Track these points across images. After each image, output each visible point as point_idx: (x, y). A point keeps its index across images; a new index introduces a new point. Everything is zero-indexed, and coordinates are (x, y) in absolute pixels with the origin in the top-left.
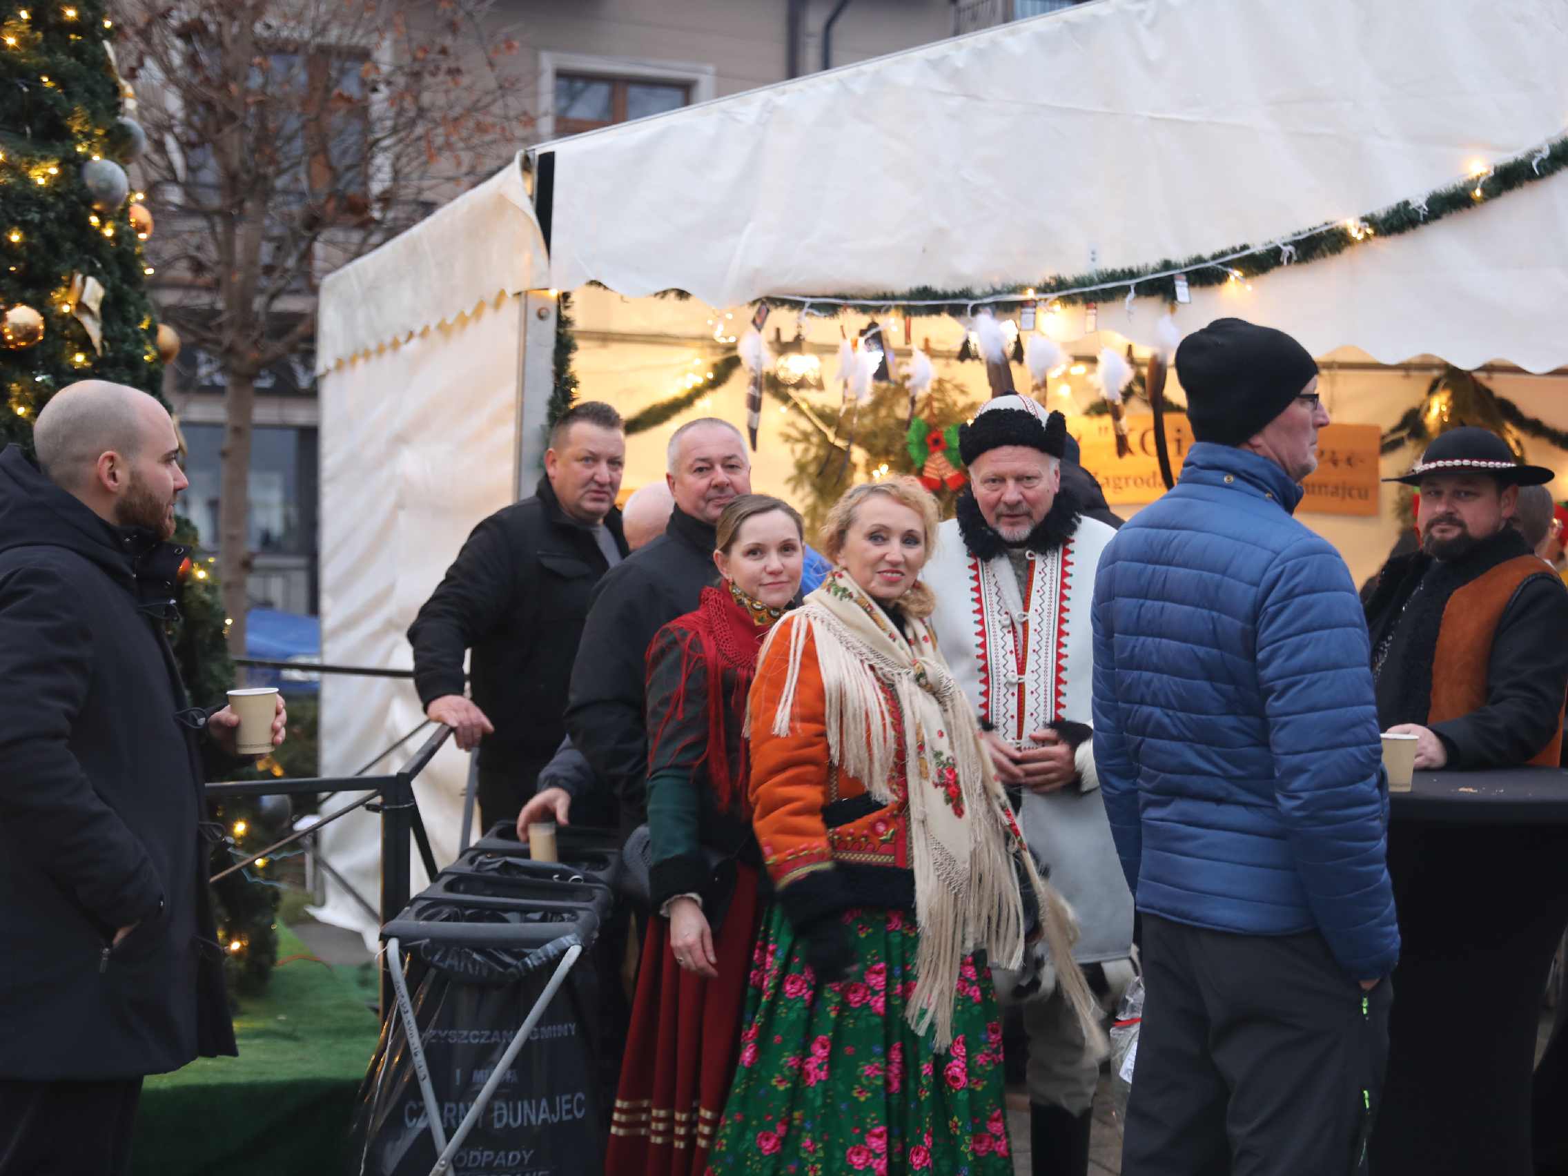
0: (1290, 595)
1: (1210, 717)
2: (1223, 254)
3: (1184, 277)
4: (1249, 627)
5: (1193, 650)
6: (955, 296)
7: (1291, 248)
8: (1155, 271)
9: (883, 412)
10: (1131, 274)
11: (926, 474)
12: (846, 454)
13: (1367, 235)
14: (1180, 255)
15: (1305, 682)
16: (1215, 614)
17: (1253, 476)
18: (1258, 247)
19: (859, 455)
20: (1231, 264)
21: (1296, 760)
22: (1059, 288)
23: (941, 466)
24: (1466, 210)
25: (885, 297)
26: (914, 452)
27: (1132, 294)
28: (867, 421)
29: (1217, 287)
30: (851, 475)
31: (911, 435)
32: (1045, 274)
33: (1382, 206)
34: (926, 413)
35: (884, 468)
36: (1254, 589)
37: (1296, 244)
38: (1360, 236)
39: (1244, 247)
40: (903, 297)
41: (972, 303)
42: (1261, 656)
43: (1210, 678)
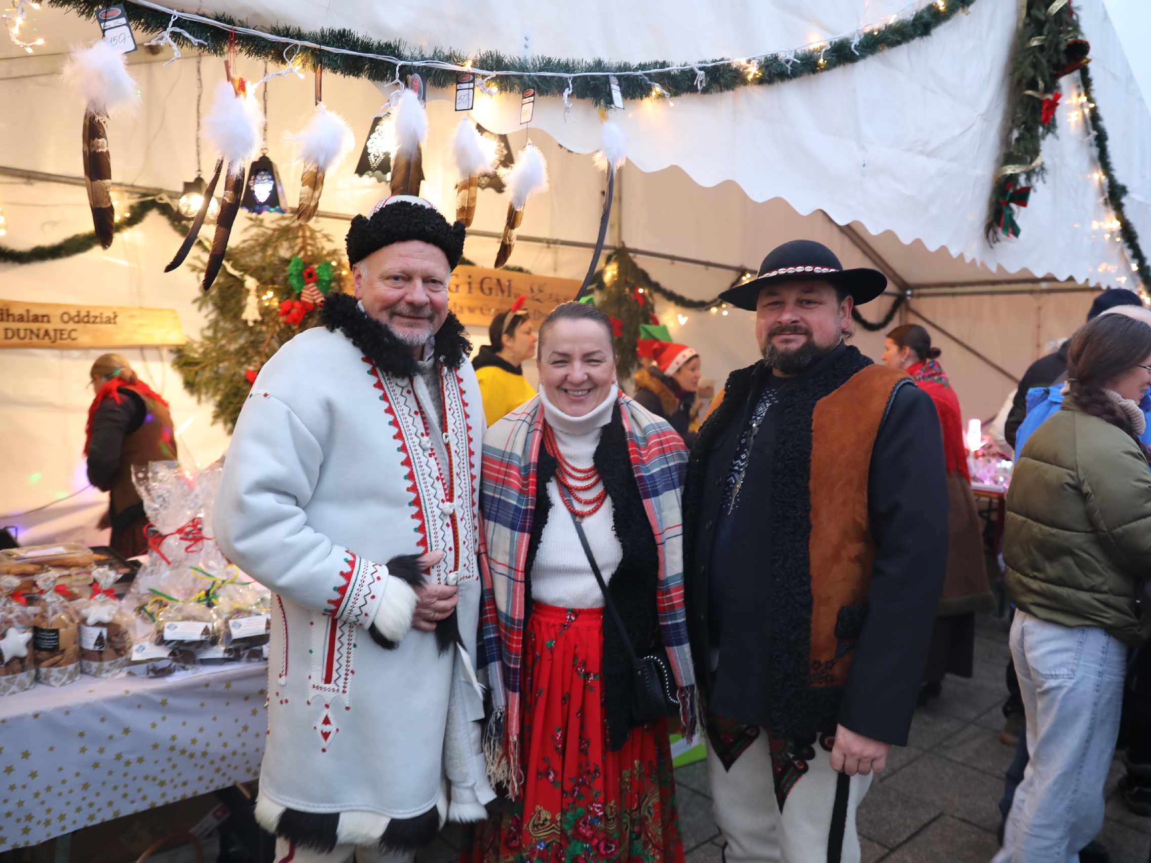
2: (647, 67)
3: (617, 82)
7: (702, 73)
8: (590, 69)
9: (270, 252)
11: (303, 299)
12: (241, 282)
18: (674, 67)
19: (251, 283)
20: (655, 78)
22: (497, 67)
23: (314, 293)
26: (294, 282)
27: (569, 90)
28: (258, 257)
29: (638, 101)
30: (246, 298)
31: (291, 269)
34: (302, 254)
35: (270, 294)
37: (707, 71)
39: (664, 64)
41: (400, 65)
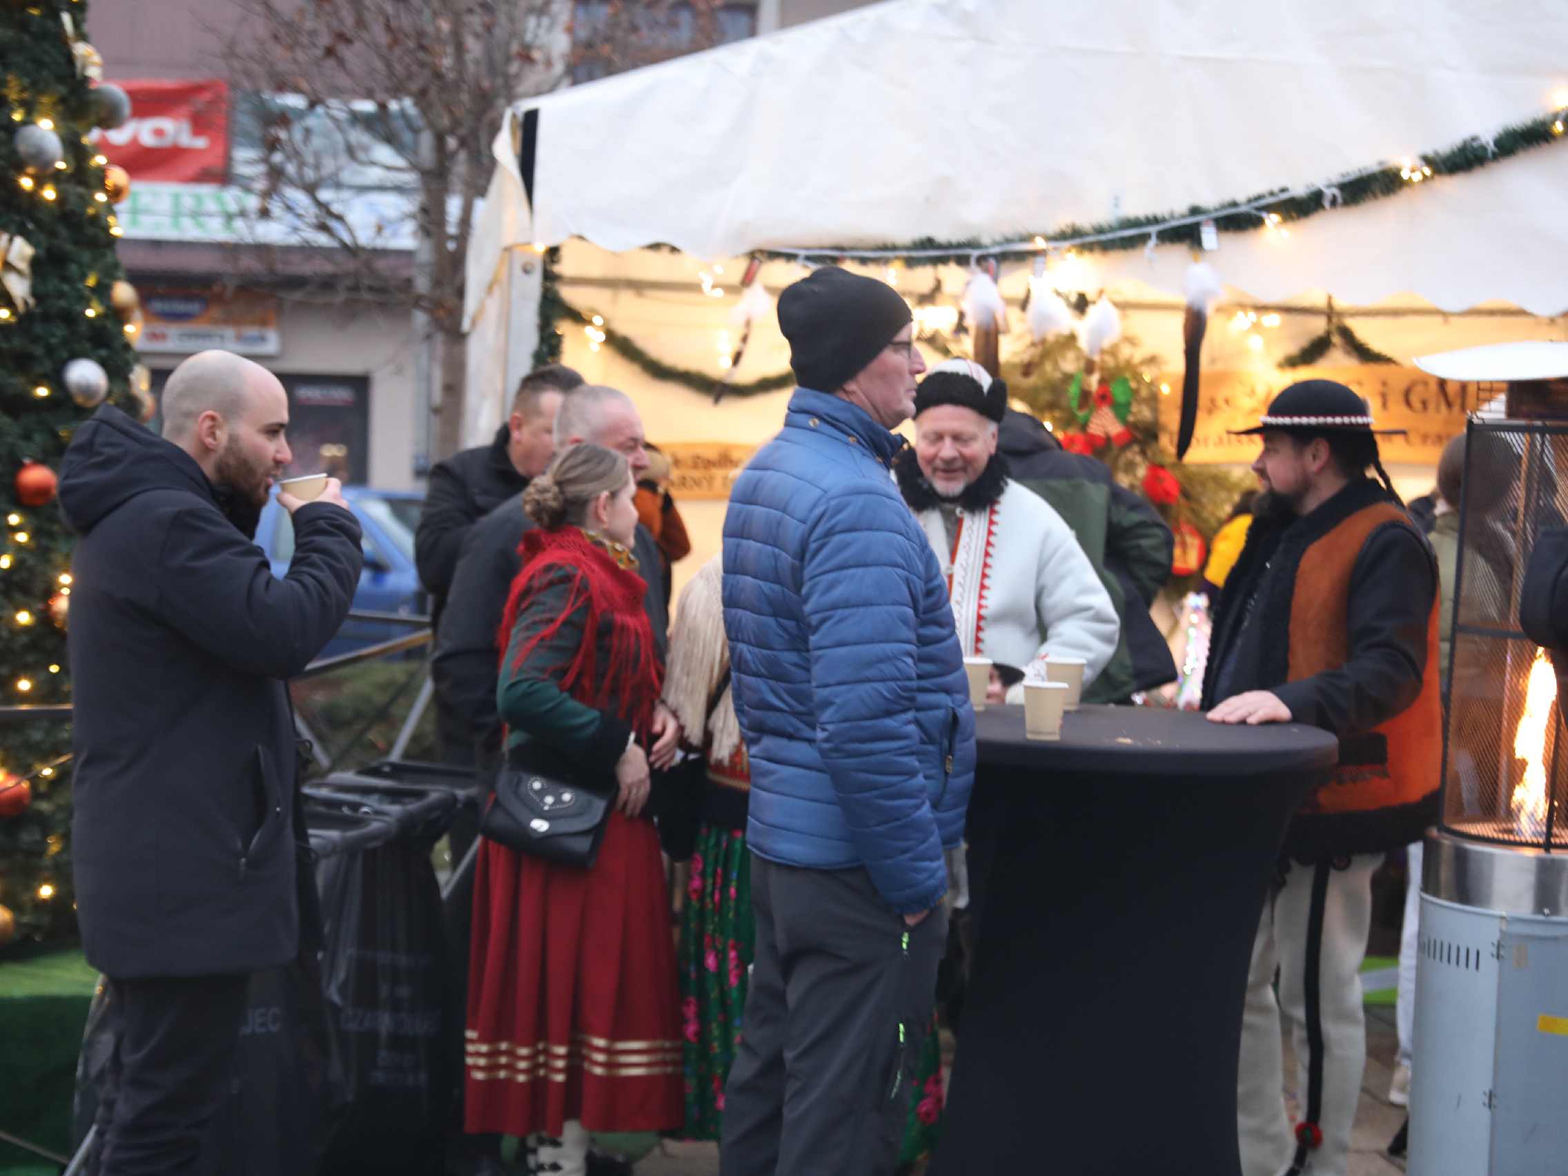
0: (829, 533)
1: (775, 653)
2: (1259, 198)
3: (1212, 223)
4: (797, 563)
5: (760, 587)
6: (960, 246)
7: (1336, 191)
8: (1183, 217)
10: (1155, 220)
11: (1090, 430)
13: (1425, 177)
14: (1211, 199)
15: (836, 618)
16: (776, 550)
17: (837, 420)
18: (1299, 190)
20: (1269, 208)
21: (825, 692)
22: (1072, 235)
24: (1545, 146)
25: (885, 248)
27: (1153, 242)
29: (1252, 232)
32: (1062, 221)
33: (1446, 142)
36: (802, 526)
37: (1343, 187)
38: (1417, 177)
39: (1283, 190)
40: (907, 248)
41: (975, 253)
42: (804, 591)
43: (775, 615)
